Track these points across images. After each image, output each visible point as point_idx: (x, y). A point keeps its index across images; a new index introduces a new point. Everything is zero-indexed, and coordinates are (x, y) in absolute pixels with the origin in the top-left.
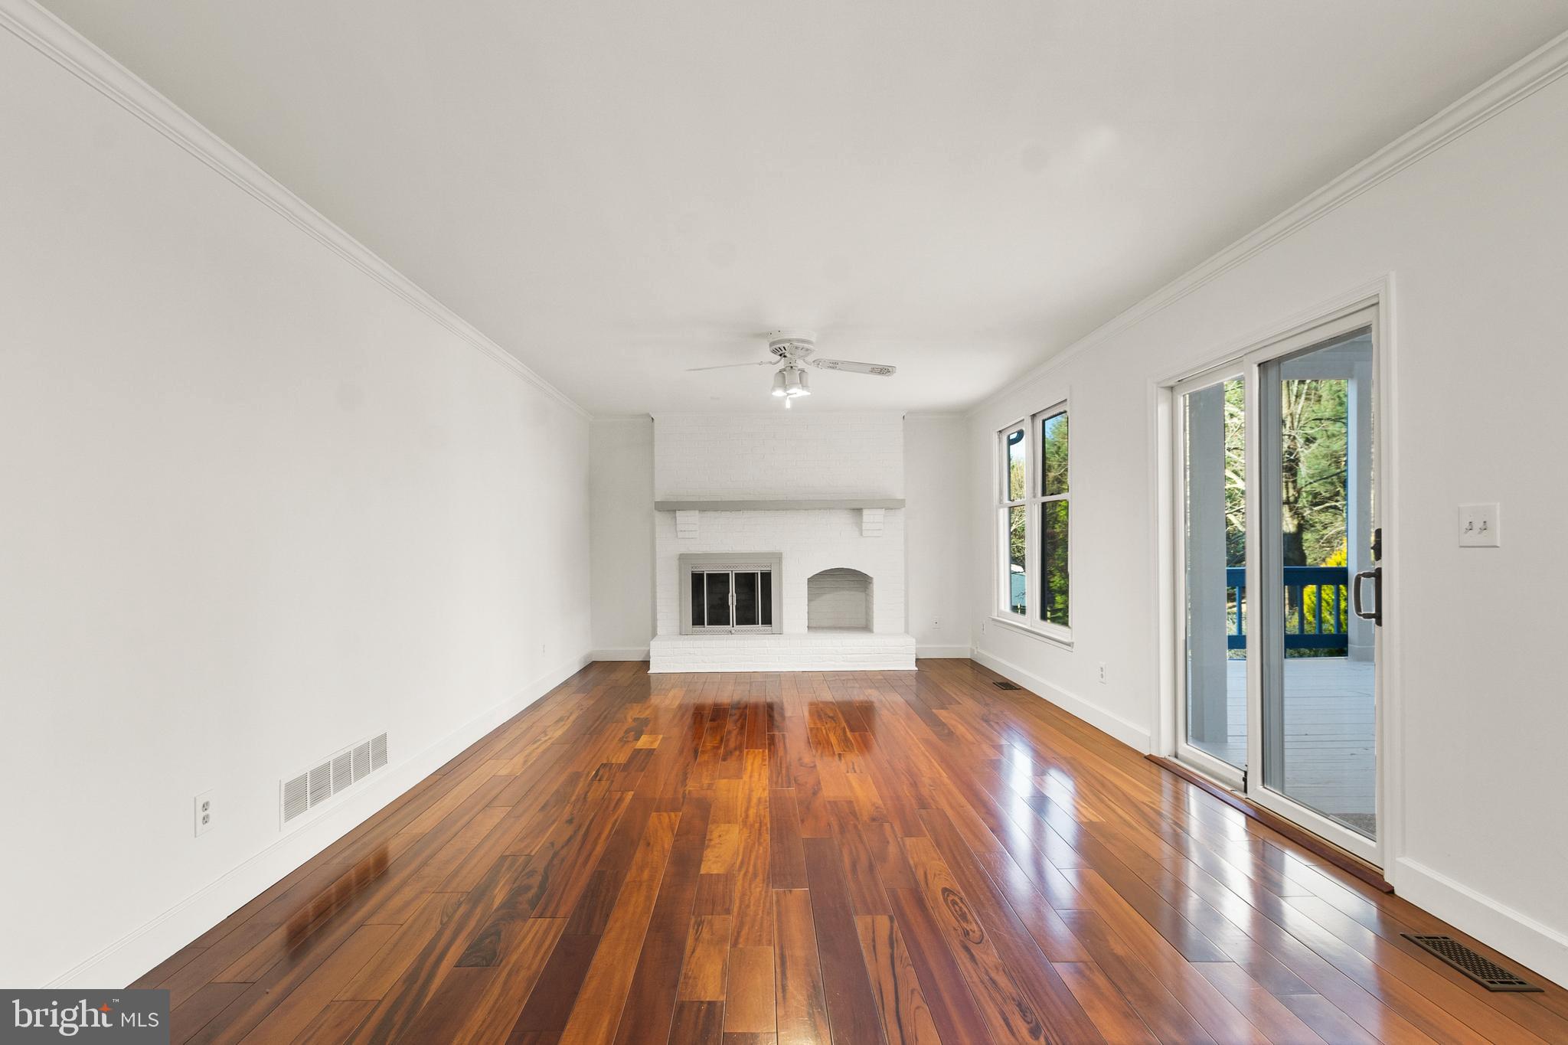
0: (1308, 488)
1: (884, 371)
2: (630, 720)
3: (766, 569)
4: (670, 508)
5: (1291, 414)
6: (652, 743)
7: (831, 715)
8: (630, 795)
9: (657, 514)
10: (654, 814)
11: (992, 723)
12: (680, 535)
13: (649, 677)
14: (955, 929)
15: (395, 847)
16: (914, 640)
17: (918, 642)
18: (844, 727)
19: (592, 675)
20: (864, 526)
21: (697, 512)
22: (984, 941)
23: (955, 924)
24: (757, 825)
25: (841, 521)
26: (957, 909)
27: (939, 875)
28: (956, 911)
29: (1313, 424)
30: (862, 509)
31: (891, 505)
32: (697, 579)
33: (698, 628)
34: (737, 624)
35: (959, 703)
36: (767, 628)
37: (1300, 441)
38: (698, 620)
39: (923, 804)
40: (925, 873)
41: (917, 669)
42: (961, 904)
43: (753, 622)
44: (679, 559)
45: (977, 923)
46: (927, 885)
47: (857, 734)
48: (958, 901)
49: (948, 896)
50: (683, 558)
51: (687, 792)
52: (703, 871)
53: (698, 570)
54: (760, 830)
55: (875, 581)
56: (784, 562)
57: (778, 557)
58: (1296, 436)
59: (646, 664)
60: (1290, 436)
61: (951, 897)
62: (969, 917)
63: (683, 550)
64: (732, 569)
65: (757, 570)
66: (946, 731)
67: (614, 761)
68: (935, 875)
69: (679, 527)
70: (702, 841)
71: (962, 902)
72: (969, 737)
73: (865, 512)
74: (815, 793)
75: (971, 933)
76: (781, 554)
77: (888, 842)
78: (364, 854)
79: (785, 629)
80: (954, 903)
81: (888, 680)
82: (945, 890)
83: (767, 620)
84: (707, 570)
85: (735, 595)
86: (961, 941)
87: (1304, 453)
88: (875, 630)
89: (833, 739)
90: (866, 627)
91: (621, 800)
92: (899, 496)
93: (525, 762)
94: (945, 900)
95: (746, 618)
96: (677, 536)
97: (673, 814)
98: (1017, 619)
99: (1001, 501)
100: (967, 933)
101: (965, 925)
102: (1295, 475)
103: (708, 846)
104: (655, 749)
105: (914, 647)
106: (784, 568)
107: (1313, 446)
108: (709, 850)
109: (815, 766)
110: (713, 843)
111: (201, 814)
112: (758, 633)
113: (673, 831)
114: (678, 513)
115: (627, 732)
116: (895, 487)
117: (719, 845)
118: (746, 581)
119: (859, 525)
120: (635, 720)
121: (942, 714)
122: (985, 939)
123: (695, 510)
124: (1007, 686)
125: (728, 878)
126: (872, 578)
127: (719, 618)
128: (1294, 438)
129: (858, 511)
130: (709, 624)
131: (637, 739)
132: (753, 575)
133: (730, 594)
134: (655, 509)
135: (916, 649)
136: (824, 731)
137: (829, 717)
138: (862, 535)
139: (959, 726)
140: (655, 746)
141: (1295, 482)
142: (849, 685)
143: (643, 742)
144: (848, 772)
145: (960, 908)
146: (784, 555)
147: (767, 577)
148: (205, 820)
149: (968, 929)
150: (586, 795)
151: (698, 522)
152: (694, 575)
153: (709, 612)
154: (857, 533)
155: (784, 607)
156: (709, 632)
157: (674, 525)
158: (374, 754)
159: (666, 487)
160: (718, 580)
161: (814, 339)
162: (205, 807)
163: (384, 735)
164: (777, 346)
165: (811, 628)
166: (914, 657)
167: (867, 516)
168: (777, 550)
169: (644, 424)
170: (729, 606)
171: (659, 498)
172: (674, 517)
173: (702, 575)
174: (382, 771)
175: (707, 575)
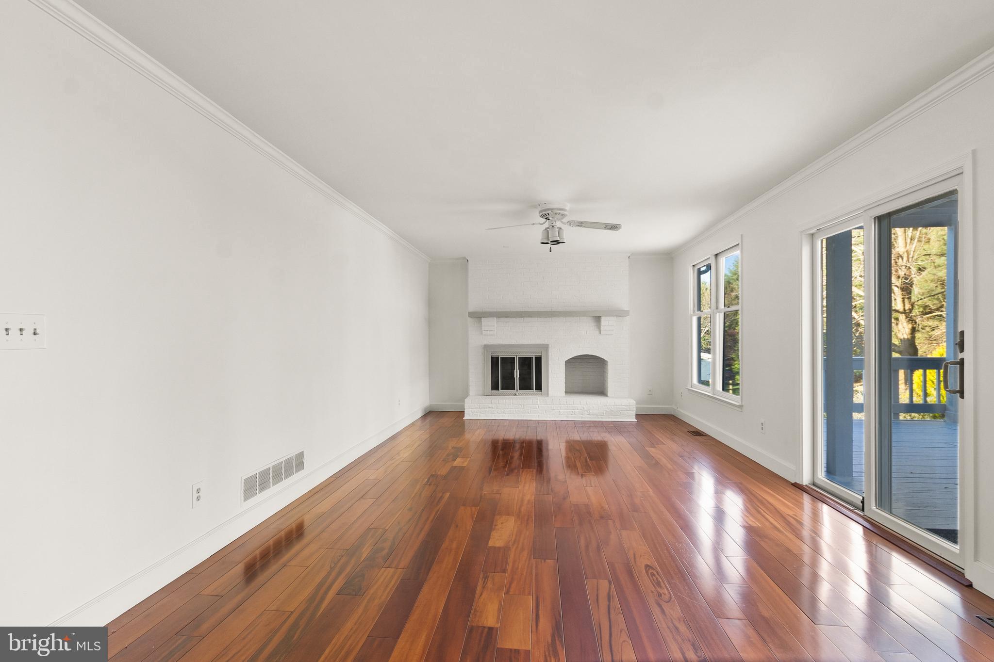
0: (920, 302)
1: (614, 227)
2: (450, 448)
3: (538, 355)
4: (478, 316)
5: (907, 251)
6: (463, 462)
7: (578, 448)
8: (448, 494)
9: (469, 319)
10: (462, 508)
11: (685, 458)
12: (484, 333)
13: (464, 421)
14: (652, 592)
15: (307, 520)
16: (635, 402)
17: (637, 404)
18: (586, 457)
19: (429, 419)
20: (602, 328)
21: (495, 318)
22: (671, 601)
23: (653, 589)
24: (526, 517)
25: (586, 327)
26: (655, 578)
27: (643, 555)
28: (654, 580)
29: (924, 258)
30: (601, 317)
31: (620, 314)
32: (495, 361)
33: (495, 392)
34: (519, 390)
35: (664, 444)
36: (539, 392)
37: (914, 270)
38: (495, 387)
39: (635, 509)
40: (634, 554)
41: (636, 420)
42: (657, 576)
43: (530, 388)
44: (484, 348)
45: (667, 589)
46: (635, 562)
47: (594, 462)
48: (655, 573)
49: (649, 570)
50: (486, 347)
51: (483, 495)
52: (491, 544)
53: (495, 355)
54: (527, 520)
55: (609, 362)
56: (550, 350)
57: (546, 347)
58: (911, 267)
59: (462, 413)
60: (906, 266)
61: (651, 571)
62: (662, 584)
63: (486, 343)
64: (517, 355)
65: (533, 356)
66: (654, 462)
67: (439, 473)
68: (641, 556)
69: (483, 328)
70: (491, 527)
71: (658, 574)
72: (669, 466)
73: (603, 319)
74: (564, 499)
75: (663, 595)
76: (548, 345)
77: (611, 532)
78: (290, 523)
79: (550, 393)
80: (653, 575)
81: (617, 427)
82: (647, 566)
83: (539, 387)
84: (501, 355)
85: (518, 371)
86: (656, 600)
87: (916, 279)
88: (609, 395)
89: (578, 464)
90: (601, 392)
91: (441, 498)
92: (626, 309)
93: (386, 472)
94: (647, 572)
95: (525, 385)
96: (482, 333)
97: (473, 508)
98: (703, 389)
99: (693, 312)
100: (660, 595)
101: (659, 590)
102: (910, 293)
103: (494, 529)
104: (465, 467)
105: (635, 406)
106: (550, 354)
107: (923, 273)
108: (494, 531)
109: (566, 481)
110: (497, 527)
111: (196, 495)
112: (534, 395)
113: (472, 518)
114: (482, 318)
115: (448, 455)
116: (623, 303)
117: (500, 529)
118: (525, 362)
119: (599, 326)
120: (453, 448)
121: (652, 451)
122: (672, 600)
123: (494, 317)
124: (697, 433)
125: (506, 549)
126: (607, 361)
127: (508, 385)
128: (909, 268)
129: (598, 319)
130: (502, 389)
131: (454, 460)
132: (530, 359)
133: (515, 371)
134: (469, 316)
135: (636, 407)
136: (573, 458)
137: (577, 450)
138: (600, 333)
139: (664, 459)
140: (465, 464)
141: (910, 298)
142: (591, 430)
143: (458, 462)
144: (587, 486)
145: (657, 578)
146: (550, 346)
147: (539, 360)
148: (198, 498)
149: (661, 592)
150: (421, 494)
151: (495, 325)
152: (492, 358)
153: (502, 382)
154: (598, 332)
155: (550, 379)
156: (502, 394)
157: (481, 326)
158: (296, 463)
159: (475, 303)
160: (509, 362)
161: (567, 208)
162: (198, 491)
163: (303, 452)
164: (544, 213)
165: (567, 392)
166: (634, 413)
167: (604, 321)
168: (545, 342)
169: (463, 264)
170: (515, 379)
171: (471, 309)
172: (481, 322)
173: (498, 358)
174: (301, 474)
175: (502, 358)
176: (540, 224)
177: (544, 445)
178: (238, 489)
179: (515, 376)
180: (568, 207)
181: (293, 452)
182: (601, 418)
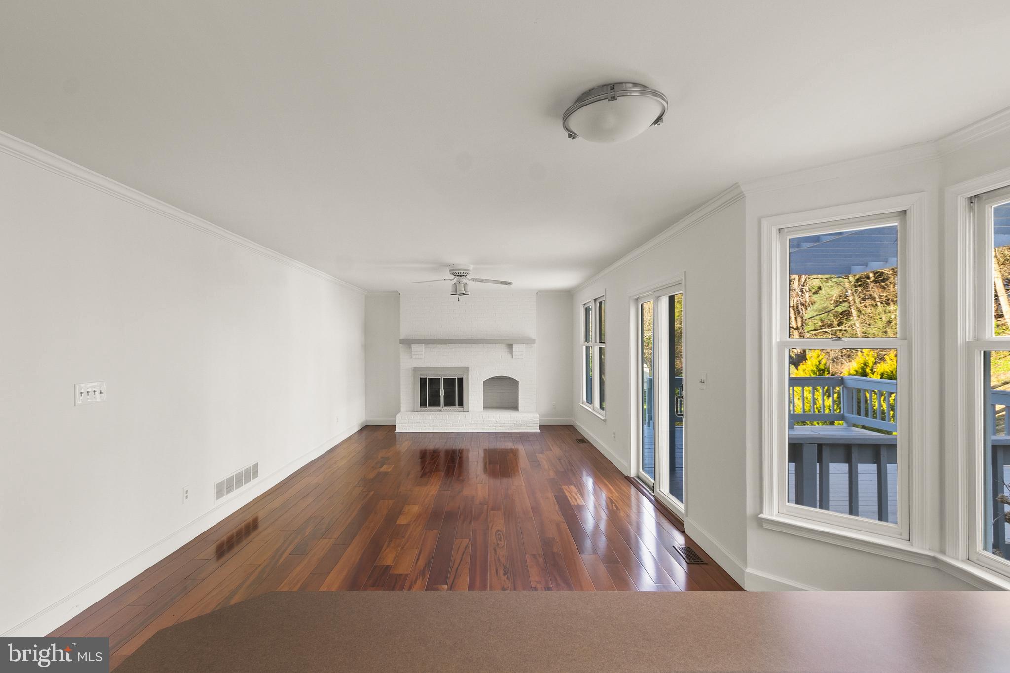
1: (507, 283)
2: (379, 458)
3: (460, 376)
4: (408, 343)
6: (389, 468)
9: (401, 345)
10: (382, 501)
12: (414, 357)
13: (395, 435)
14: (494, 544)
15: (261, 515)
17: (540, 416)
19: (365, 433)
20: (514, 354)
21: (423, 345)
22: (503, 547)
23: (495, 542)
24: (427, 506)
25: (500, 352)
26: (499, 537)
27: (498, 525)
30: (513, 344)
31: (528, 341)
32: (423, 381)
33: (423, 408)
34: (444, 406)
35: (551, 450)
36: (461, 408)
38: (423, 404)
40: (493, 524)
41: (539, 431)
42: (501, 535)
43: (453, 404)
44: (413, 370)
45: (504, 541)
50: (415, 369)
51: (399, 492)
52: (398, 523)
53: (423, 376)
56: (470, 373)
57: (467, 369)
59: (394, 427)
62: (502, 539)
63: (415, 366)
64: (442, 376)
65: (456, 376)
67: (367, 478)
68: (496, 525)
69: (413, 353)
70: (400, 512)
73: (514, 346)
78: (249, 518)
79: (470, 409)
80: (499, 535)
81: (523, 437)
82: (498, 530)
83: (461, 404)
84: (428, 377)
85: (444, 390)
86: (494, 547)
88: (519, 409)
90: (515, 407)
92: (533, 338)
93: (325, 477)
94: (496, 534)
95: (449, 402)
96: (412, 357)
98: (588, 407)
99: (584, 342)
101: (499, 542)
104: (390, 471)
105: (539, 419)
106: (470, 376)
108: (402, 515)
111: (185, 495)
112: (456, 410)
114: (412, 344)
115: (377, 463)
116: (531, 332)
117: (407, 514)
118: (449, 382)
119: (511, 352)
121: (540, 456)
124: (583, 441)
125: (407, 525)
126: (519, 383)
127: (435, 402)
129: (510, 346)
130: (429, 405)
131: (381, 467)
132: (453, 379)
133: (441, 390)
134: (400, 343)
138: (512, 357)
140: (391, 469)
143: (384, 468)
146: (470, 369)
147: (461, 380)
148: (187, 497)
149: (499, 544)
151: (423, 350)
152: (421, 379)
153: (429, 400)
154: (510, 357)
155: (470, 398)
156: (430, 410)
157: (411, 352)
158: (252, 473)
159: (405, 331)
160: (435, 382)
161: (471, 269)
162: (187, 492)
163: (257, 464)
164: (452, 272)
165: (486, 407)
166: (538, 424)
167: (516, 347)
168: (466, 366)
169: (395, 296)
170: (440, 397)
171: (402, 337)
172: (410, 348)
173: (425, 379)
174: (256, 480)
175: (430, 379)
176: (450, 280)
177: (465, 455)
178: (212, 492)
179: (441, 395)
180: (471, 267)
181: (249, 464)
182: (511, 429)
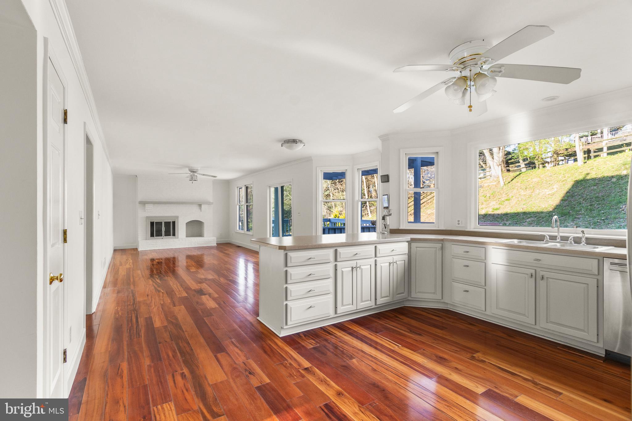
3: (174, 220)
4: (143, 203)
9: (139, 205)
12: (146, 211)
13: (138, 252)
16: (216, 238)
19: (117, 253)
20: (202, 209)
25: (195, 208)
31: (209, 203)
32: (152, 224)
33: (152, 238)
34: (165, 236)
36: (174, 237)
38: (152, 235)
41: (217, 245)
43: (170, 235)
44: (146, 218)
53: (152, 221)
55: (205, 224)
56: (179, 219)
57: (177, 217)
59: (137, 249)
63: (147, 215)
64: (163, 221)
65: (171, 221)
69: (146, 209)
76: (178, 216)
79: (179, 237)
83: (174, 235)
85: (164, 228)
88: (205, 236)
90: (201, 235)
92: (212, 202)
95: (167, 234)
96: (145, 211)
99: (237, 204)
112: (171, 238)
114: (146, 204)
116: (210, 199)
118: (167, 224)
123: (151, 204)
127: (159, 234)
129: (200, 205)
130: (156, 236)
132: (169, 223)
134: (139, 203)
135: (217, 240)
138: (201, 211)
147: (174, 223)
151: (152, 207)
152: (151, 222)
153: (156, 233)
155: (179, 231)
156: (155, 239)
159: (141, 197)
160: (159, 224)
165: (187, 236)
166: (216, 242)
167: (203, 206)
169: (135, 177)
170: (162, 231)
171: (139, 200)
172: (145, 206)
173: (153, 223)
175: (155, 222)
177: (176, 259)
